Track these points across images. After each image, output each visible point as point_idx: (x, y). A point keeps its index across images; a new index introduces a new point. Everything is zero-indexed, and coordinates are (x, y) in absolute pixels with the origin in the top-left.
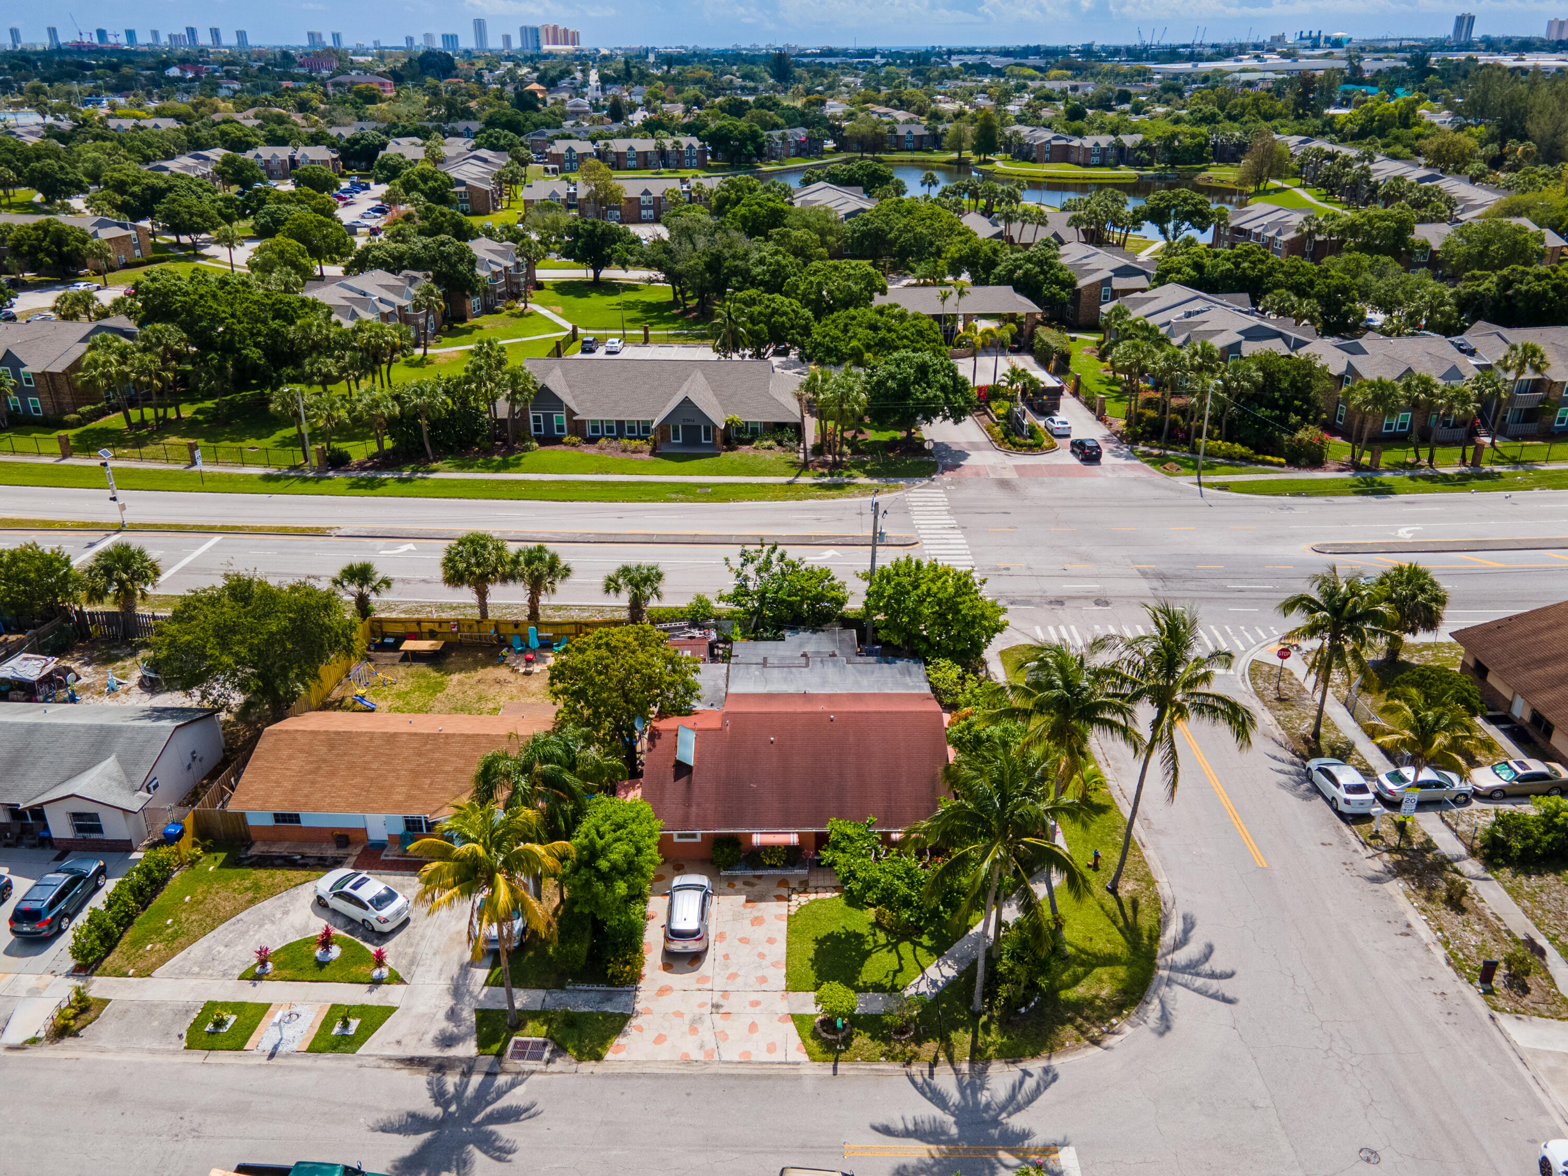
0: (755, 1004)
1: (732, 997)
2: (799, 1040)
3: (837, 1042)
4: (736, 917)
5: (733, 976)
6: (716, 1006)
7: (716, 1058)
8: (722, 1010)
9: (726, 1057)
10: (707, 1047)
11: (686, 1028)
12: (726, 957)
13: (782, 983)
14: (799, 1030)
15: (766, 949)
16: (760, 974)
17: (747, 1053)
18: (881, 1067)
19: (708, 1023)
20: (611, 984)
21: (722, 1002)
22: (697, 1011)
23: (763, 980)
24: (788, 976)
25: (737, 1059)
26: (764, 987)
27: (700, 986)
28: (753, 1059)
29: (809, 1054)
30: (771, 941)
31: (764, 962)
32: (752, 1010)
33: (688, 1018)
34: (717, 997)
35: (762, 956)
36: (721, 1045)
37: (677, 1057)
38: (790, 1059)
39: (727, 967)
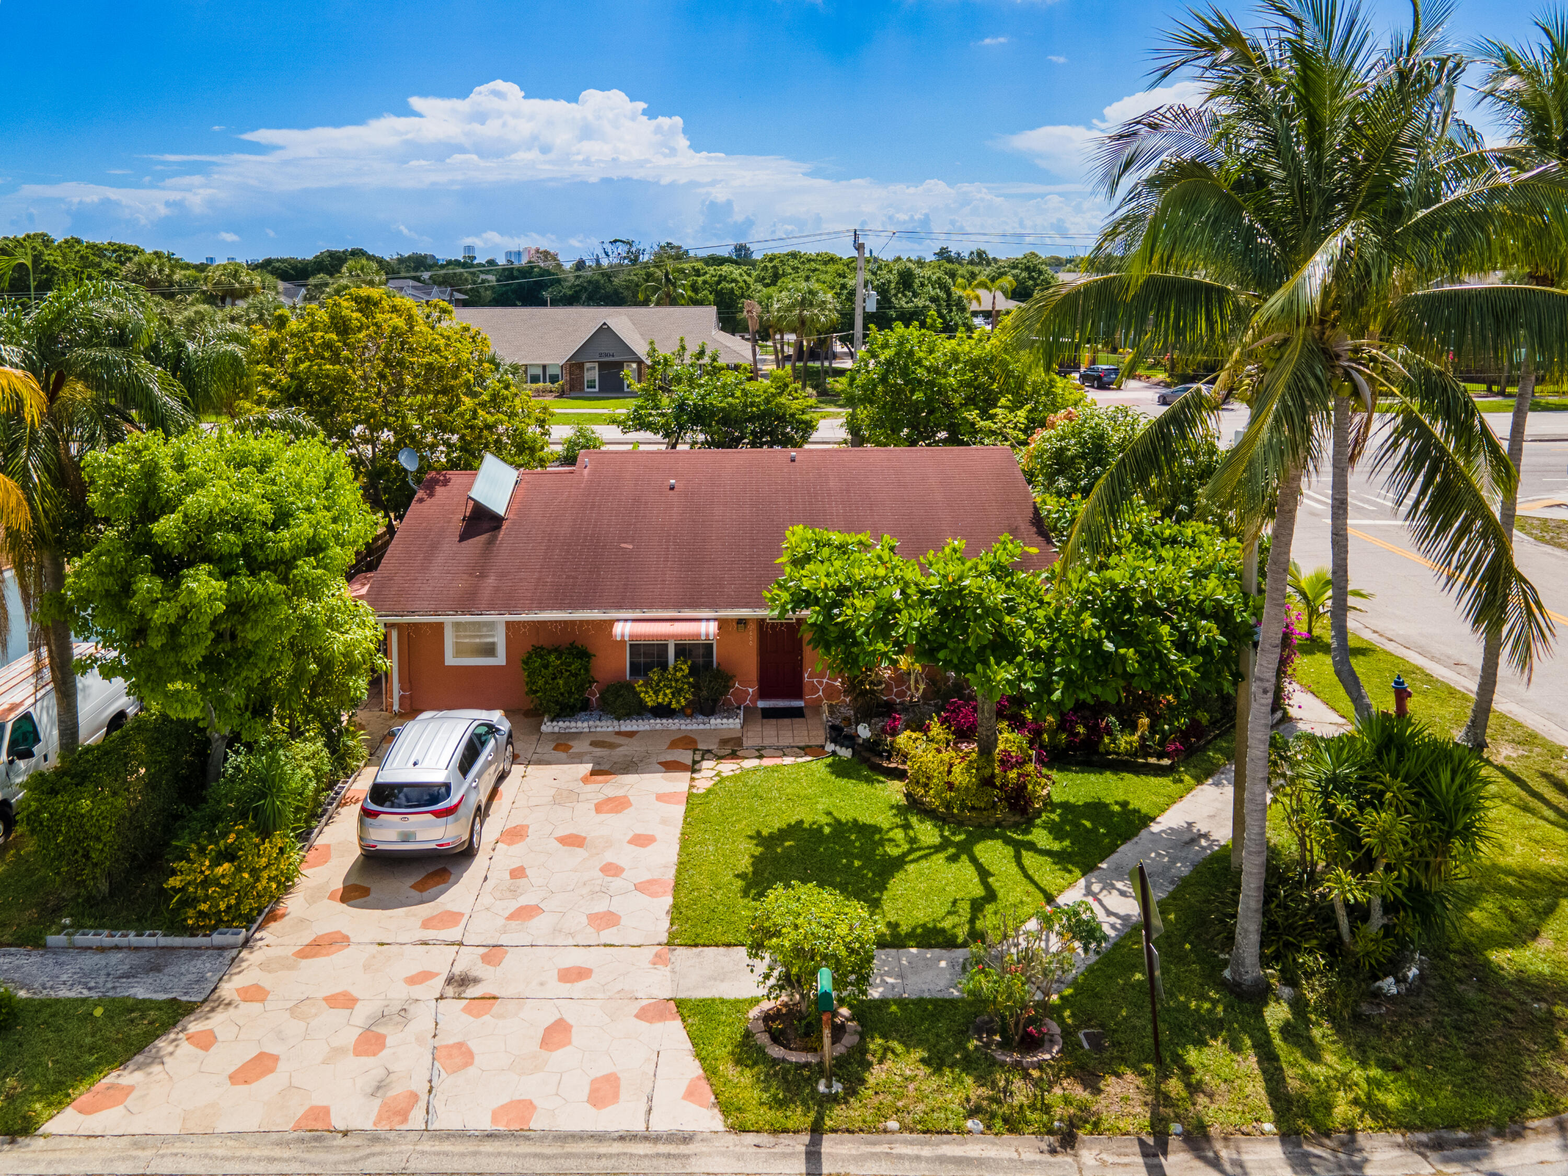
0: (578, 974)
1: (511, 959)
2: (694, 1069)
3: (820, 1071)
4: (562, 798)
5: (525, 913)
6: (461, 981)
7: (416, 1120)
8: (473, 991)
9: (445, 1120)
10: (397, 1090)
11: (351, 1036)
12: (518, 873)
13: (661, 928)
14: (698, 1042)
15: (625, 856)
16: (601, 907)
17: (526, 1107)
18: (973, 1149)
19: (422, 1020)
20: (176, 927)
21: (479, 970)
22: (400, 992)
23: (609, 919)
24: (676, 912)
25: (487, 1125)
26: (607, 936)
27: (429, 934)
28: (538, 1123)
29: (726, 1107)
30: (642, 840)
31: (616, 883)
32: (565, 989)
33: (361, 1014)
34: (467, 961)
35: (612, 870)
36: (445, 1083)
37: (284, 1122)
38: (659, 1125)
39: (514, 892)
